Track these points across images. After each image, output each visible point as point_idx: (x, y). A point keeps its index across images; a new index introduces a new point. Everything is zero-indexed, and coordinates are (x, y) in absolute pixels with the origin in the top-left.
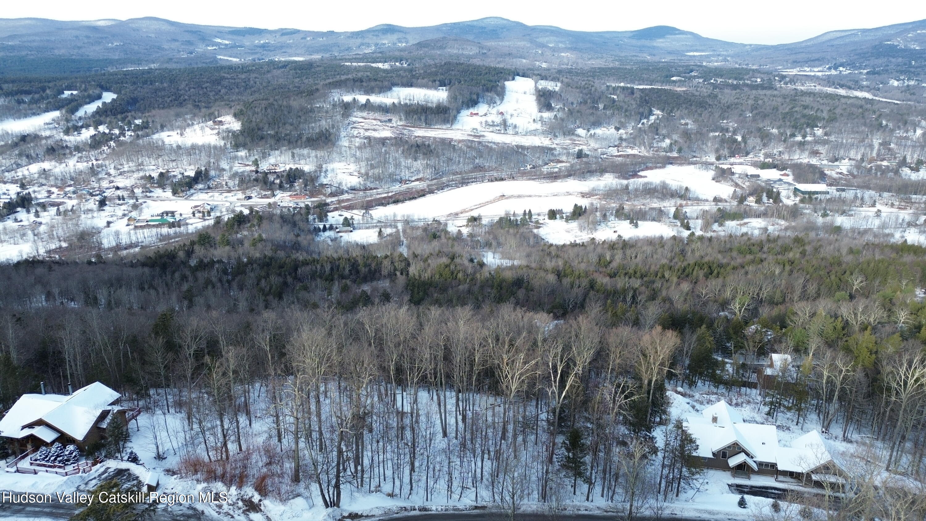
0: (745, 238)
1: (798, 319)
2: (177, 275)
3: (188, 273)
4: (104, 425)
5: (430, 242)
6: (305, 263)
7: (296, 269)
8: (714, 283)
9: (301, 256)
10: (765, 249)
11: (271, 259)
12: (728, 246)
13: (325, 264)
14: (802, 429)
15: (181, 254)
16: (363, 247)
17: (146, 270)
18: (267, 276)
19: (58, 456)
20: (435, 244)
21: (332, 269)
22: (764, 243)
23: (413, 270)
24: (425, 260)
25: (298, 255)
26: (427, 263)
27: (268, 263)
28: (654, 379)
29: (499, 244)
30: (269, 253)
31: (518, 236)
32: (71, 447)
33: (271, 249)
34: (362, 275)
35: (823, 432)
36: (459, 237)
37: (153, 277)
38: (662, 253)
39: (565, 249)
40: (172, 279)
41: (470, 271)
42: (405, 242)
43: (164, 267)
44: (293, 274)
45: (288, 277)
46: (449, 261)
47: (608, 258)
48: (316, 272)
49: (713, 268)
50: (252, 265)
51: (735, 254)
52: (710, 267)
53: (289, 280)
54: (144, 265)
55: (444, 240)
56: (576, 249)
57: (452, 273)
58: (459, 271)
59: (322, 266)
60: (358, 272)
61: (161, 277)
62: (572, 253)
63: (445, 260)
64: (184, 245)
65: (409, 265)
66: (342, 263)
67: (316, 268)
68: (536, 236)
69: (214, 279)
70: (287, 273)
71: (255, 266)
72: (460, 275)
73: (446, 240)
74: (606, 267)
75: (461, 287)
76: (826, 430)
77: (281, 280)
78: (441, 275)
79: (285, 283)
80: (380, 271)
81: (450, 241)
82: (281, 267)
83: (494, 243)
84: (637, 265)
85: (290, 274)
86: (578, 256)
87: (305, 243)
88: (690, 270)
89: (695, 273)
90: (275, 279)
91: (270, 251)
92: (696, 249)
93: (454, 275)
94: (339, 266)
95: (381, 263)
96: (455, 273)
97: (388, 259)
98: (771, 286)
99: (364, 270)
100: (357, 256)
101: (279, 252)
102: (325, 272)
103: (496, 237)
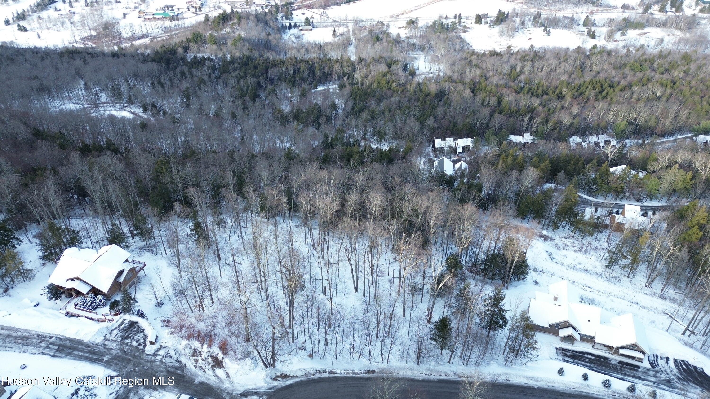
0: (640, 53)
1: (657, 165)
2: (178, 71)
3: (185, 69)
4: (121, 280)
5: (374, 44)
6: (275, 64)
7: (267, 69)
8: (601, 106)
9: (271, 56)
10: (655, 65)
11: (248, 58)
12: (623, 61)
13: (289, 67)
14: (630, 281)
15: (180, 50)
16: (320, 47)
17: (155, 66)
18: (244, 77)
19: (92, 303)
20: (378, 47)
21: (294, 71)
22: (655, 59)
23: (357, 76)
24: (368, 66)
25: (269, 54)
26: (369, 70)
27: (245, 62)
28: (516, 260)
29: (430, 47)
30: (246, 53)
31: (447, 42)
32: (100, 297)
33: (248, 49)
34: (317, 78)
35: (646, 286)
36: (397, 41)
37: (161, 73)
38: (565, 66)
39: (484, 58)
40: (175, 74)
41: (402, 80)
42: (354, 41)
43: (168, 62)
44: (265, 75)
45: (261, 78)
46: (387, 69)
47: (518, 70)
48: (283, 74)
49: (604, 87)
50: (234, 63)
51: (627, 71)
52: (602, 86)
53: (262, 80)
54: (153, 61)
55: (385, 44)
56: (493, 60)
57: (388, 83)
58: (393, 81)
59: (287, 69)
60: (314, 74)
61: (166, 73)
62: (490, 62)
63: (383, 68)
64: (182, 41)
65: (354, 70)
66: (303, 66)
67: (282, 70)
68: (463, 41)
69: (206, 78)
70: (260, 74)
71: (236, 65)
72: (394, 85)
73: (386, 44)
74: (514, 81)
75: (393, 99)
76: (649, 285)
77: (255, 80)
78: (379, 83)
79: (259, 83)
80: (331, 74)
81: (390, 45)
82: (256, 67)
83: (427, 47)
84: (541, 79)
85: (262, 75)
86: (494, 65)
87: (274, 42)
88: (583, 89)
89: (587, 93)
90: (251, 80)
91: (248, 51)
92: (595, 63)
93: (390, 84)
94: (300, 68)
95: (332, 67)
96: (391, 82)
97: (338, 64)
98: (648, 112)
99: (319, 73)
100: (314, 58)
101: (254, 51)
102: (289, 73)
103: (428, 42)
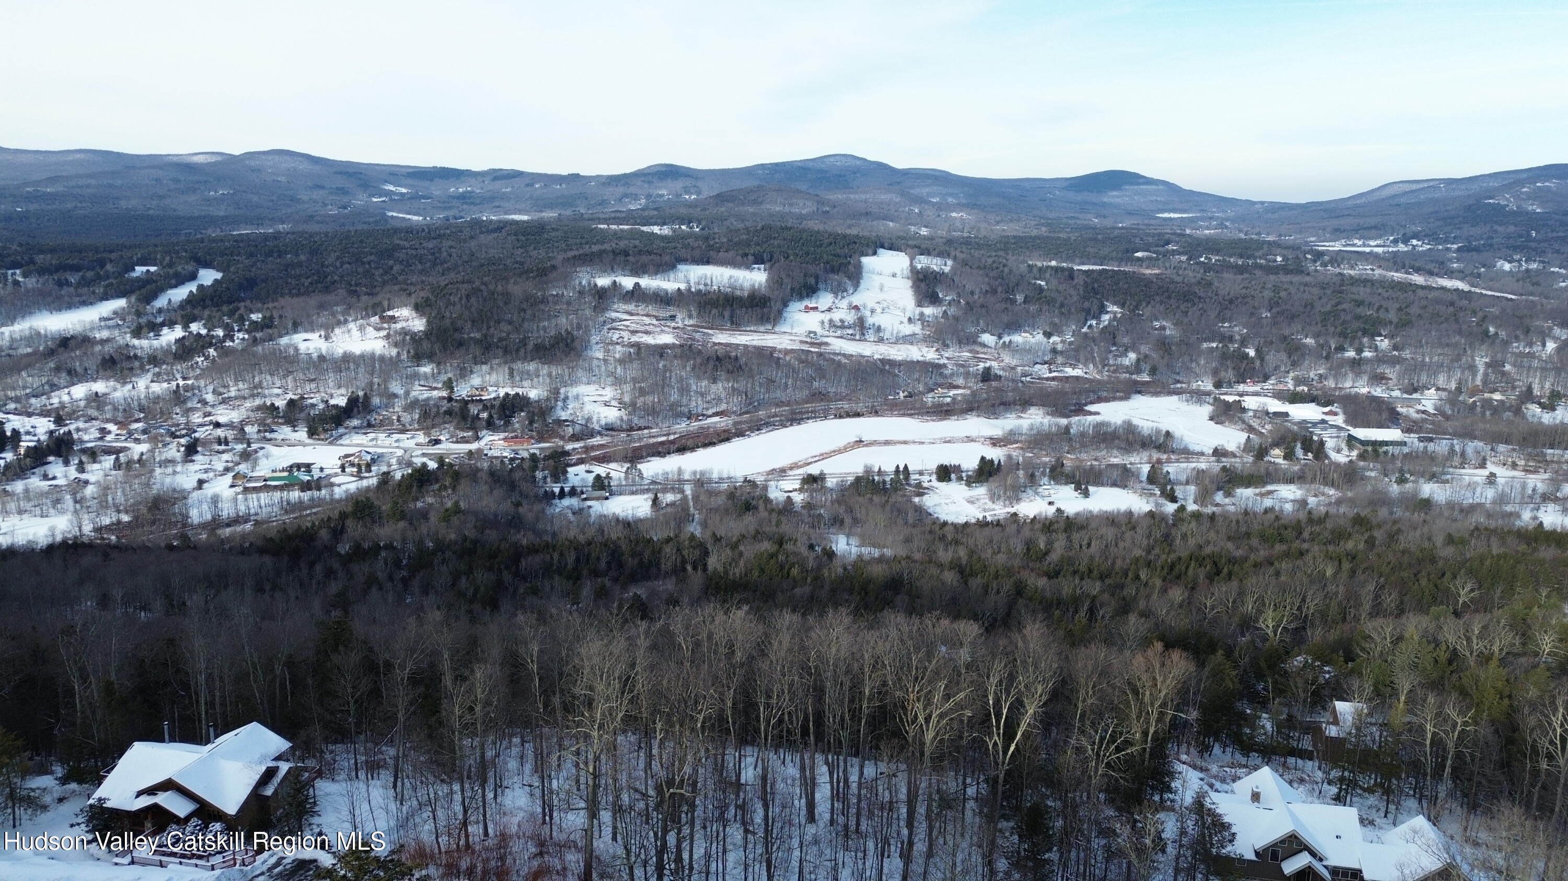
0: (1271, 516)
1: (1372, 646)
2: (318, 568)
3: (336, 565)
4: (269, 793)
5: (740, 516)
6: (533, 550)
7: (517, 560)
8: (1224, 589)
9: (524, 539)
10: (1306, 534)
11: (475, 542)
12: (1243, 529)
13: (565, 552)
14: (1394, 823)
15: (324, 534)
16: (628, 524)
17: (268, 560)
18: (469, 572)
20: (750, 519)
21: (577, 560)
22: (1303, 525)
23: (713, 562)
24: (734, 547)
25: (519, 536)
26: (736, 551)
27: (470, 549)
28: (1152, 730)
29: (856, 521)
30: (471, 533)
31: (888, 508)
32: (217, 826)
33: (475, 527)
34: (629, 571)
36: (788, 508)
37: (278, 572)
38: (1133, 538)
39: (968, 531)
40: (311, 575)
41: (810, 564)
42: (697, 516)
43: (296, 555)
44: (513, 569)
45: (505, 573)
46: (776, 547)
47: (1042, 547)
48: (552, 564)
49: (1220, 565)
50: (443, 552)
51: (1255, 542)
52: (1215, 563)
53: (507, 577)
54: (262, 551)
55: (763, 514)
56: (987, 533)
57: (782, 568)
58: (793, 565)
59: (561, 555)
60: (621, 565)
61: (292, 571)
62: (980, 536)
63: (767, 546)
64: (329, 518)
65: (706, 553)
66: (595, 551)
67: (552, 558)
68: (919, 510)
69: (381, 576)
70: (502, 567)
71: (448, 554)
72: (795, 571)
73: (767, 514)
74: (1040, 560)
75: (798, 591)
77: (493, 578)
78: (762, 571)
79: (500, 584)
80: (658, 565)
81: (774, 515)
82: (492, 556)
83: (848, 520)
84: (1092, 559)
85: (507, 568)
86: (991, 541)
87: (530, 516)
88: (1181, 567)
89: (1191, 572)
90: (483, 577)
91: (474, 530)
92: (1189, 533)
93: (785, 571)
94: (589, 555)
95: (660, 551)
96: (787, 567)
97: (671, 544)
98: (1320, 595)
99: (631, 562)
100: (619, 539)
101: (488, 531)
102: (566, 564)
103: (850, 510)
